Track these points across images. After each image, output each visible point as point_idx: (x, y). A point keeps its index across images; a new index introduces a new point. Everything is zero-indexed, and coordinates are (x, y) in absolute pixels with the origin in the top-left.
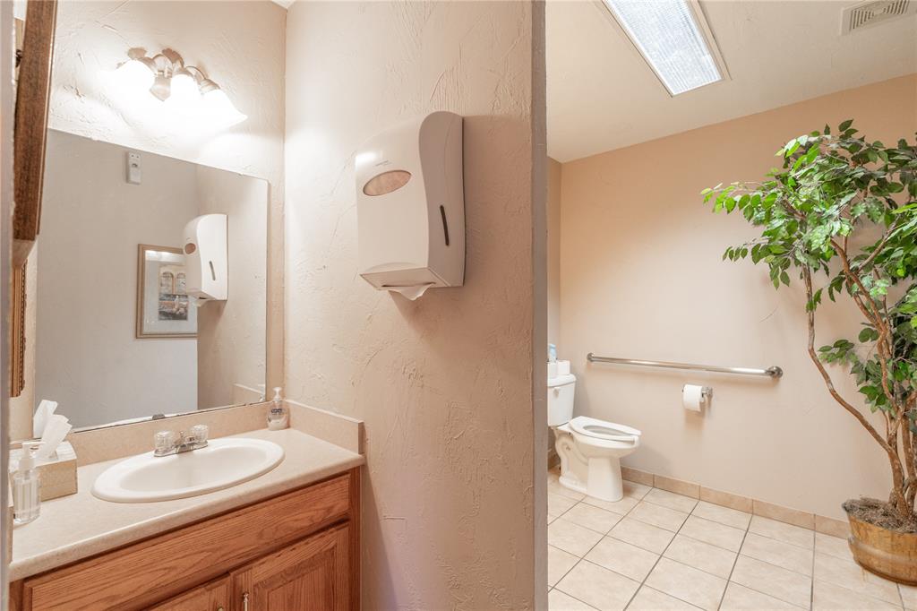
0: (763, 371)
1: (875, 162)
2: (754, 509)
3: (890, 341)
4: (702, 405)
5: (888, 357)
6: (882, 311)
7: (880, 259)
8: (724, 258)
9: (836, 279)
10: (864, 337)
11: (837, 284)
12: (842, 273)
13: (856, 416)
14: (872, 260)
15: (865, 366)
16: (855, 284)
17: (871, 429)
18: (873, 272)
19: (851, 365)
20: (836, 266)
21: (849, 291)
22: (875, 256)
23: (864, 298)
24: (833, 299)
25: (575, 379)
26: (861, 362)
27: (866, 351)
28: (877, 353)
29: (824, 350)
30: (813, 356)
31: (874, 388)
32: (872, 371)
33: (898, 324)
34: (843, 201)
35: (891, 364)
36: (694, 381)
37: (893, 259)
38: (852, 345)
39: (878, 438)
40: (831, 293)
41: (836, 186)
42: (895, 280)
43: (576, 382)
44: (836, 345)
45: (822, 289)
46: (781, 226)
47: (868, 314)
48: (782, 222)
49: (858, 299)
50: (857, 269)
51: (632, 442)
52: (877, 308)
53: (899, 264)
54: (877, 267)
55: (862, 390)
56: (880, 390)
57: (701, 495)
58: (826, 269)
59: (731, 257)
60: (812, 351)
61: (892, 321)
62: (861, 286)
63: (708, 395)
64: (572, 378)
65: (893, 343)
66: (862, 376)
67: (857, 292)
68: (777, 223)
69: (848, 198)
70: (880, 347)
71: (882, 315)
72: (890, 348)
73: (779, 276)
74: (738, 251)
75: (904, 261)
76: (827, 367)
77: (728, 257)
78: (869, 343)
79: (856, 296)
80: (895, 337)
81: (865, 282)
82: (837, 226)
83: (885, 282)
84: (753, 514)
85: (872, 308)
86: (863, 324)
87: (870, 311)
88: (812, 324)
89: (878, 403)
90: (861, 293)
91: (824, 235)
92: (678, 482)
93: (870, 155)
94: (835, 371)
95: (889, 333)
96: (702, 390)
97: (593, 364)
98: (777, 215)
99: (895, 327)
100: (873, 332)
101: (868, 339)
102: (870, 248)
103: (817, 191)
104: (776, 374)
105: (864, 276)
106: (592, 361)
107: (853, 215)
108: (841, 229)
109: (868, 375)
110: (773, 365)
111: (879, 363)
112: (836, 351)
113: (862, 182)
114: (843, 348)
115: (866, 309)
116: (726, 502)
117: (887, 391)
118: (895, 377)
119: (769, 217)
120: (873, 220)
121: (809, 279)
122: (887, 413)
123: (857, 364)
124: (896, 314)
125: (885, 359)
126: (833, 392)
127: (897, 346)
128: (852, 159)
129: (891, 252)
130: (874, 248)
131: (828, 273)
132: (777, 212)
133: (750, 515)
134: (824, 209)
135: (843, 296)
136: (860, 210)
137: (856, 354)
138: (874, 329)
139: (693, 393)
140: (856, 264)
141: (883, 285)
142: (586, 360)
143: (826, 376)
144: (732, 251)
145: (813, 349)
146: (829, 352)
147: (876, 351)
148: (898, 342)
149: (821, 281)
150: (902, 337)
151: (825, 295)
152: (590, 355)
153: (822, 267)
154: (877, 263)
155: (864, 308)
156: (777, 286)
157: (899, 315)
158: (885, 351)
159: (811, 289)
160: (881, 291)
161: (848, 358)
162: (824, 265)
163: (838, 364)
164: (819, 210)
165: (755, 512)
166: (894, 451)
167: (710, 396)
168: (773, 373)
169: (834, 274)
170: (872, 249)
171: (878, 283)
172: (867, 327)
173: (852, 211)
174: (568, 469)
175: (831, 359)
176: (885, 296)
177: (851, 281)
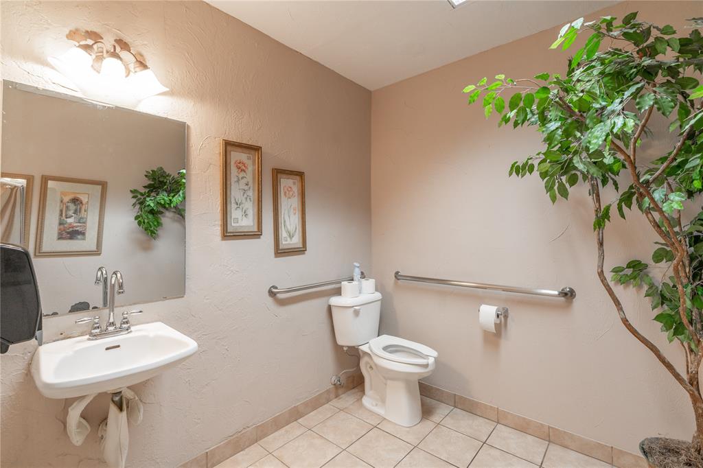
0: (556, 293)
1: (664, 53)
2: (550, 436)
3: (687, 263)
4: (498, 326)
5: (685, 281)
6: (677, 229)
7: (672, 171)
8: (510, 174)
9: (624, 194)
10: (659, 256)
11: (627, 199)
12: (631, 187)
13: (652, 350)
14: (663, 171)
15: (660, 288)
16: (647, 199)
17: (669, 366)
18: (665, 185)
19: (646, 288)
20: (625, 180)
21: (640, 207)
22: (667, 167)
23: (656, 215)
24: (623, 216)
25: (381, 298)
26: (656, 284)
27: (661, 273)
28: (672, 274)
29: (616, 270)
30: (603, 280)
31: (670, 315)
32: (667, 295)
33: (695, 244)
34: (627, 94)
35: (689, 290)
36: (489, 302)
37: (688, 170)
38: (646, 266)
39: (677, 376)
40: (620, 209)
41: (618, 78)
42: (690, 194)
43: (382, 300)
44: (629, 266)
45: (610, 205)
46: (557, 128)
47: (661, 233)
48: (558, 124)
49: (650, 215)
50: (647, 182)
51: (426, 366)
52: (672, 227)
53: (695, 175)
54: (670, 180)
55: (658, 318)
56: (677, 318)
57: (499, 418)
58: (615, 184)
59: (518, 174)
60: (601, 274)
61: (687, 240)
62: (652, 199)
63: (503, 315)
64: (378, 296)
65: (690, 266)
66: (658, 299)
67: (649, 208)
68: (553, 126)
69: (633, 89)
70: (676, 270)
71: (677, 233)
72: (687, 270)
73: (556, 188)
74: (524, 166)
75: (700, 171)
76: (619, 290)
77: (514, 173)
78: (663, 264)
79: (648, 212)
80: (692, 258)
81: (658, 195)
82: (619, 121)
83: (679, 196)
84: (549, 441)
85: (666, 225)
86: (656, 243)
87: (663, 229)
88: (601, 244)
89: (675, 334)
90: (653, 209)
91: (604, 133)
92: (477, 403)
93: (659, 47)
94: (628, 295)
95: (685, 253)
96: (498, 310)
97: (399, 281)
98: (553, 117)
99: (690, 246)
100: (667, 252)
101: (661, 260)
102: (661, 159)
103: (596, 86)
104: (569, 295)
105: (655, 190)
106: (398, 279)
107: (640, 109)
108: (625, 124)
109: (663, 299)
110: (566, 285)
111: (674, 286)
112: (629, 271)
113: (649, 73)
114: (636, 270)
115: (658, 226)
116: (523, 427)
117: (685, 321)
118: (693, 304)
119: (544, 120)
120: (663, 114)
121: (598, 195)
122: (686, 344)
123: (652, 286)
124: (692, 233)
125: (682, 284)
126: (625, 321)
127: (695, 269)
128: (638, 53)
129: (685, 162)
130: (666, 158)
131: (617, 188)
132: (552, 114)
133: (547, 442)
134: (604, 103)
135: (633, 212)
136: (648, 101)
137: (650, 275)
138: (668, 249)
139: (488, 313)
140: (647, 177)
141: (677, 199)
142: (394, 278)
143: (617, 303)
144: (518, 166)
145: (602, 271)
146: (622, 273)
147: (671, 273)
148: (695, 263)
149: (610, 196)
150: (700, 259)
151: (614, 211)
152: (397, 273)
153: (611, 181)
154: (670, 174)
155: (657, 226)
156: (554, 199)
157: (695, 234)
158: (682, 274)
159: (600, 206)
160: (676, 206)
161: (642, 280)
162: (613, 179)
163: (631, 286)
164: (598, 106)
165: (551, 440)
166: (696, 393)
167: (506, 317)
168: (566, 294)
169: (624, 188)
170: (663, 160)
171: (672, 196)
172: (660, 246)
173: (638, 103)
174: (371, 389)
175: (624, 281)
176: (679, 211)
177: (642, 196)
